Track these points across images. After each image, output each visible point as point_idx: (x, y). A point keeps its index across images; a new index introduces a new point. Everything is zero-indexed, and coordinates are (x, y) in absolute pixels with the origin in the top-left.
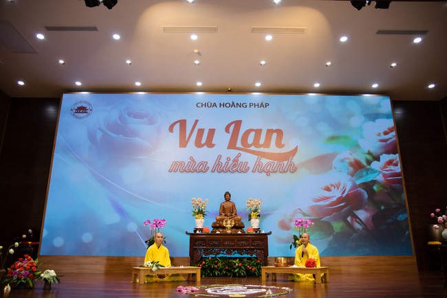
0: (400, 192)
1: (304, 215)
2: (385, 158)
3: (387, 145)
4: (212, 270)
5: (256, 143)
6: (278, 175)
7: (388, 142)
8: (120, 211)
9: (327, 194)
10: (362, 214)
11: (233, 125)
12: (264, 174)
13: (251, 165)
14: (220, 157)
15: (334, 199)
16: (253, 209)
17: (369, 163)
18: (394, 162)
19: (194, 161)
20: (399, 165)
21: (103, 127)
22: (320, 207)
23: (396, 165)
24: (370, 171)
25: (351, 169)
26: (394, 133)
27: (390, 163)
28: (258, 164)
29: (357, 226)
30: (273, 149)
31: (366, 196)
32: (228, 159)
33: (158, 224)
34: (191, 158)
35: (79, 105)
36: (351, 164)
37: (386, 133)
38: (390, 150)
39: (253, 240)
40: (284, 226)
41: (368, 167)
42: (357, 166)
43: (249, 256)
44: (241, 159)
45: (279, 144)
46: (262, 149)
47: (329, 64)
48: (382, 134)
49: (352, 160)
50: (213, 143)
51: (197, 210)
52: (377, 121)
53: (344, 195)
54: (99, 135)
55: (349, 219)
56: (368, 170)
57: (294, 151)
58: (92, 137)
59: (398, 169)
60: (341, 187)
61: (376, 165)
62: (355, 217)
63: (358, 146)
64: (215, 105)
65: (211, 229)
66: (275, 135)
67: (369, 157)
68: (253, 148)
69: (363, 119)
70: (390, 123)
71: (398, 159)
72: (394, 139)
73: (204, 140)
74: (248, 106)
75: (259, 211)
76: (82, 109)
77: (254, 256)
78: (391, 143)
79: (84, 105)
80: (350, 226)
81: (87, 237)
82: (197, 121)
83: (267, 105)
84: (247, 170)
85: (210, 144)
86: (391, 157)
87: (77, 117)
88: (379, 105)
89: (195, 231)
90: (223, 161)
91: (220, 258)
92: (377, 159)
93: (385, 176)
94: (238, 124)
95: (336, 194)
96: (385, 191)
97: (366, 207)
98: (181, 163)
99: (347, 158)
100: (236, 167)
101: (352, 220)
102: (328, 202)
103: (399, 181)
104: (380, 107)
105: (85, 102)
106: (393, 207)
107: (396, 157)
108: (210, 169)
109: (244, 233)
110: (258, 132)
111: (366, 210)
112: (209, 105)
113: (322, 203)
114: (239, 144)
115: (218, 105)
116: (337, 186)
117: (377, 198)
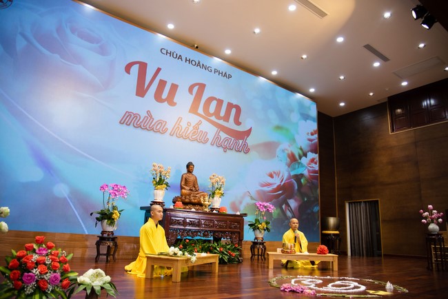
0: (316, 187)
1: (252, 198)
2: (311, 155)
3: (312, 145)
6: (234, 153)
7: (313, 142)
9: (270, 180)
10: (293, 203)
11: (197, 87)
12: (221, 150)
13: (210, 137)
14: (180, 119)
15: (275, 186)
17: (300, 158)
18: (315, 161)
19: (151, 117)
20: (318, 164)
22: (264, 192)
23: (316, 164)
24: (300, 165)
25: (289, 160)
26: (316, 136)
27: (313, 160)
28: (217, 137)
29: (289, 213)
30: (231, 124)
31: (296, 187)
32: (189, 124)
34: (148, 112)
37: (312, 134)
38: (314, 151)
41: (300, 161)
42: (293, 159)
44: (201, 128)
45: (238, 123)
46: (221, 122)
47: (304, 57)
48: (310, 135)
49: (290, 152)
50: (175, 100)
51: (158, 179)
52: (308, 121)
53: (282, 183)
55: (284, 206)
56: (299, 163)
57: (248, 132)
59: (316, 167)
60: (281, 176)
61: (304, 161)
62: (288, 205)
63: (294, 140)
64: (180, 57)
66: (234, 111)
67: (301, 153)
68: (213, 118)
69: (299, 116)
70: (315, 126)
71: (317, 159)
72: (316, 141)
73: (165, 95)
74: (213, 71)
78: (314, 144)
80: (284, 212)
82: (159, 70)
83: (230, 77)
84: (206, 142)
85: (170, 100)
86: (314, 155)
88: (309, 108)
90: (184, 125)
91: (197, 240)
92: (305, 155)
93: (309, 171)
94: (202, 87)
95: (277, 182)
96: (308, 185)
97: (296, 197)
98: (136, 116)
99: (286, 150)
100: (196, 135)
101: (286, 208)
102: (270, 189)
103: (315, 178)
104: (310, 110)
106: (312, 199)
107: (316, 156)
108: (169, 131)
110: (220, 102)
111: (296, 200)
112: (175, 56)
113: (266, 189)
114: (201, 110)
115: (184, 59)
116: (278, 174)
117: (303, 190)
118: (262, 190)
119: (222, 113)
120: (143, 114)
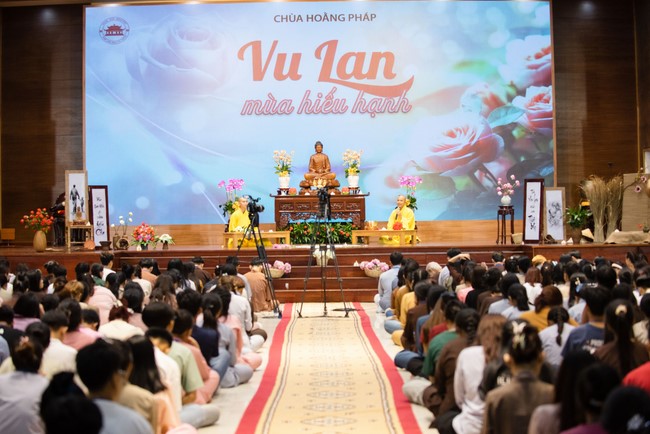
0: (547, 138)
1: (419, 168)
2: (533, 91)
3: (538, 73)
4: (301, 236)
5: (357, 73)
6: (386, 116)
7: (540, 69)
8: (182, 168)
9: (450, 141)
10: (495, 168)
11: (326, 48)
12: (367, 115)
13: (350, 103)
14: (308, 92)
15: (460, 148)
16: (351, 163)
17: (510, 98)
18: (545, 98)
19: (273, 99)
20: (551, 101)
21: (147, 55)
22: (440, 159)
23: (547, 101)
24: (510, 111)
25: (485, 107)
26: (550, 56)
27: (539, 98)
28: (360, 102)
29: (487, 183)
30: (380, 80)
31: (501, 143)
32: (320, 95)
33: (234, 185)
34: (270, 95)
35: (111, 24)
36: (486, 101)
37: (538, 57)
38: (542, 81)
39: (349, 202)
40: (391, 183)
41: (509, 104)
42: (494, 103)
43: (343, 221)
44: (336, 96)
45: (389, 74)
46: (365, 81)
48: (533, 58)
49: (488, 95)
50: (299, 73)
51: (281, 166)
52: (528, 38)
53: (473, 143)
54: (143, 66)
55: (477, 174)
56: (508, 108)
57: (408, 85)
58: (133, 70)
59: (549, 107)
60: (470, 132)
61: (519, 102)
62: (485, 171)
63: (497, 75)
64: (300, 18)
65: (299, 189)
67: (512, 91)
68: (353, 80)
69: (508, 35)
70: (546, 41)
71: (551, 94)
72: (549, 65)
73: (286, 70)
74: (347, 18)
75: (358, 166)
76: (114, 30)
77: (349, 220)
78: (543, 71)
79: (118, 24)
80: (478, 183)
81: (142, 203)
82: (275, 43)
83: (373, 16)
84: (344, 111)
85: (294, 75)
86: (542, 90)
87: (109, 42)
88: (533, 15)
89: (279, 192)
90: (313, 98)
91: (310, 223)
92: (522, 93)
93: (530, 117)
94: (332, 45)
95: (463, 141)
96: (529, 137)
97: (501, 158)
98: (257, 103)
99: (481, 93)
100: (332, 107)
101: (481, 175)
102: (451, 152)
103: (549, 124)
104: (535, 16)
105: (118, 19)
106: (537, 158)
107: (549, 91)
108: (296, 110)
109: (338, 195)
110: (360, 57)
111: (501, 162)
112: (292, 19)
113: (442, 154)
114: (334, 75)
115: (304, 18)
116: (465, 131)
117: (516, 146)
118: (436, 156)
119: (365, 70)
120: (264, 99)
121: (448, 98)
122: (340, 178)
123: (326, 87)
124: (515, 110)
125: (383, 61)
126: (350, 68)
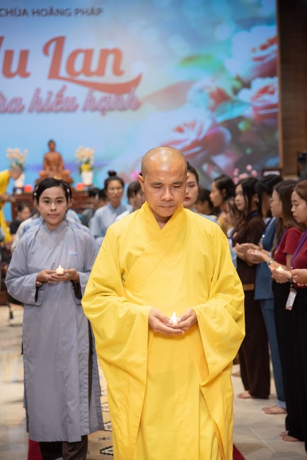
0: (272, 129)
2: (259, 84)
3: (264, 65)
5: (86, 70)
6: (116, 114)
7: (266, 61)
9: (178, 136)
10: (222, 161)
11: (54, 44)
12: (97, 114)
13: (81, 101)
14: (38, 91)
15: (188, 143)
16: (85, 159)
17: (236, 91)
18: (270, 89)
19: (3, 98)
20: (277, 92)
23: (272, 93)
24: (236, 104)
25: (212, 102)
26: (275, 47)
27: (265, 90)
28: (90, 100)
29: (215, 175)
30: (109, 78)
31: (228, 136)
32: (50, 94)
36: (212, 96)
37: (264, 47)
38: (268, 72)
41: (235, 98)
42: (220, 97)
44: (67, 94)
45: (117, 71)
46: (94, 79)
48: (258, 50)
49: (214, 90)
50: (28, 70)
52: (254, 29)
53: (201, 137)
55: (205, 167)
56: (234, 101)
57: (136, 82)
59: (274, 99)
60: (197, 127)
61: (245, 95)
62: (213, 164)
63: (222, 69)
64: (25, 12)
67: (237, 84)
68: (82, 77)
69: (234, 27)
70: (272, 31)
71: (276, 85)
72: (274, 56)
73: (14, 68)
74: (73, 13)
75: (92, 162)
78: (268, 62)
82: (2, 39)
83: (100, 11)
84: (75, 108)
85: (23, 72)
86: (268, 81)
88: (258, 4)
89: (14, 191)
90: (44, 96)
92: (247, 85)
93: (256, 109)
94: (60, 41)
95: (190, 136)
96: (255, 129)
97: (228, 150)
99: (207, 87)
100: (61, 105)
101: (208, 168)
103: (274, 116)
106: (262, 149)
107: (274, 82)
108: (27, 107)
110: (89, 53)
111: (228, 155)
112: (18, 13)
114: (63, 72)
115: (30, 12)
116: (192, 126)
117: (242, 139)
119: (94, 66)
121: (175, 94)
122: (74, 176)
123: (56, 85)
124: (241, 103)
125: (111, 58)
126: (79, 65)
